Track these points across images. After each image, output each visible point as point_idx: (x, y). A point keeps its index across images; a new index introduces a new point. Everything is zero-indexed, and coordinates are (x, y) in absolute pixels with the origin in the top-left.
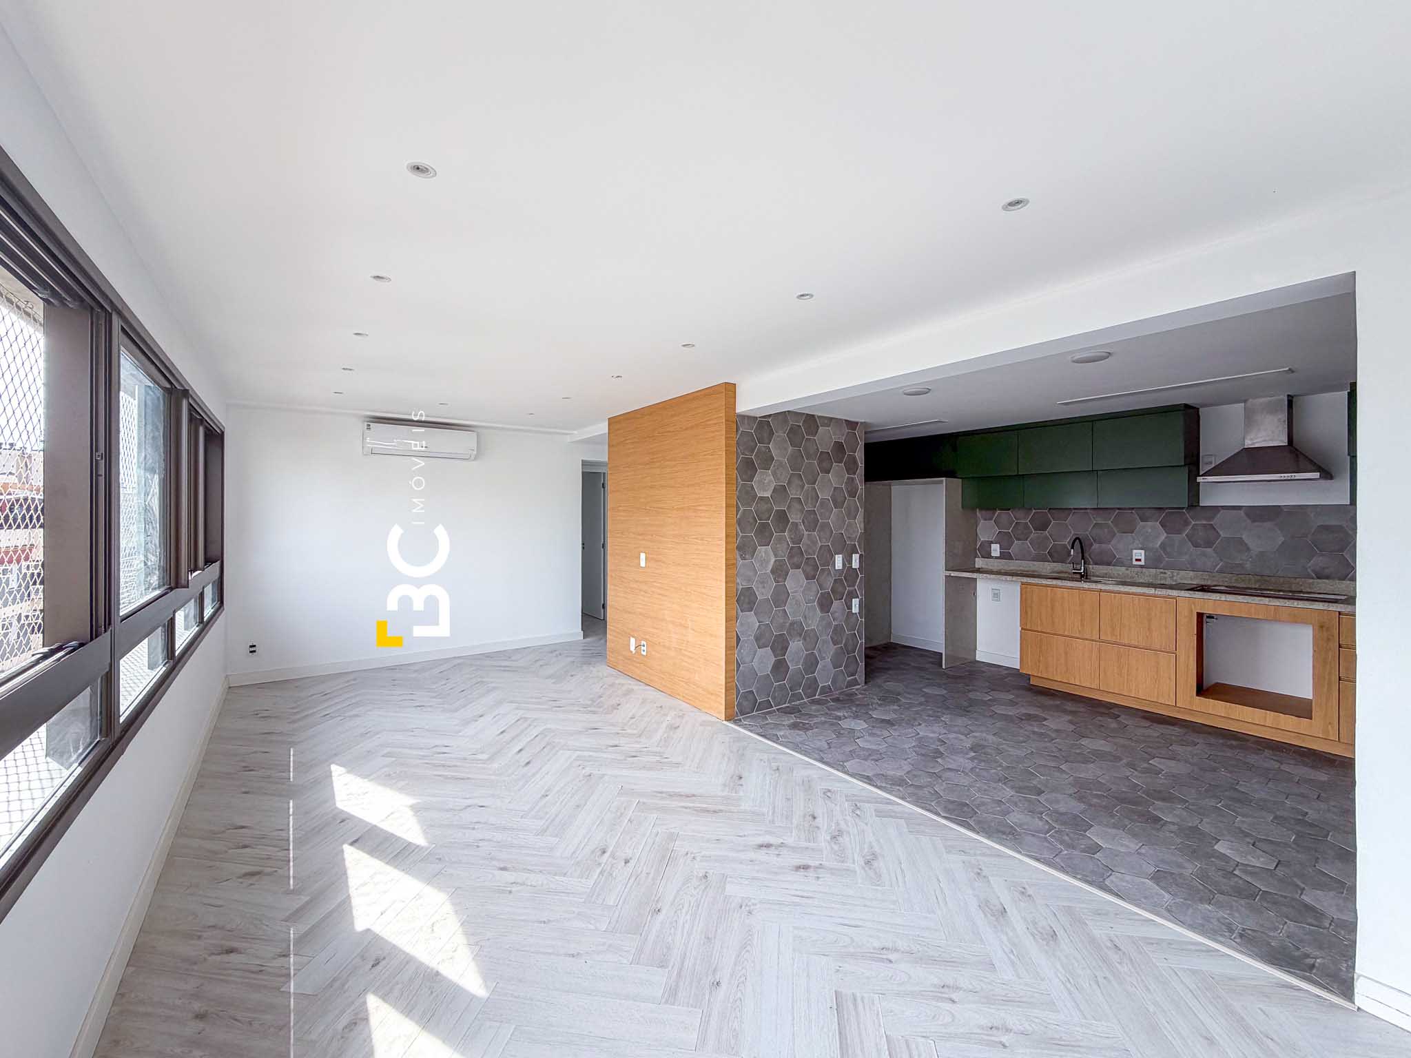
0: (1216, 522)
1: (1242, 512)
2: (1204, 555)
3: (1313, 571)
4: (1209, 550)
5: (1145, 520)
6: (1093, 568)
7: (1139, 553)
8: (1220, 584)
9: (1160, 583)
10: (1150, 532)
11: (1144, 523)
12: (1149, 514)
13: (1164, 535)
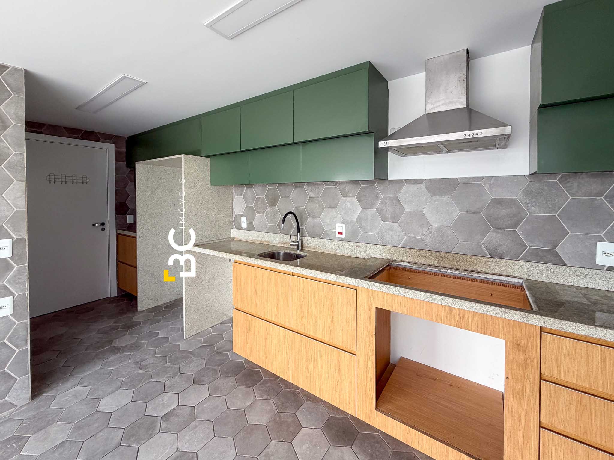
0: (401, 196)
1: (423, 186)
2: (391, 229)
3: (486, 248)
4: (395, 225)
5: (345, 194)
6: (307, 240)
7: (341, 227)
8: (405, 259)
9: (356, 256)
10: (349, 206)
11: (344, 198)
12: (348, 188)
13: (360, 209)
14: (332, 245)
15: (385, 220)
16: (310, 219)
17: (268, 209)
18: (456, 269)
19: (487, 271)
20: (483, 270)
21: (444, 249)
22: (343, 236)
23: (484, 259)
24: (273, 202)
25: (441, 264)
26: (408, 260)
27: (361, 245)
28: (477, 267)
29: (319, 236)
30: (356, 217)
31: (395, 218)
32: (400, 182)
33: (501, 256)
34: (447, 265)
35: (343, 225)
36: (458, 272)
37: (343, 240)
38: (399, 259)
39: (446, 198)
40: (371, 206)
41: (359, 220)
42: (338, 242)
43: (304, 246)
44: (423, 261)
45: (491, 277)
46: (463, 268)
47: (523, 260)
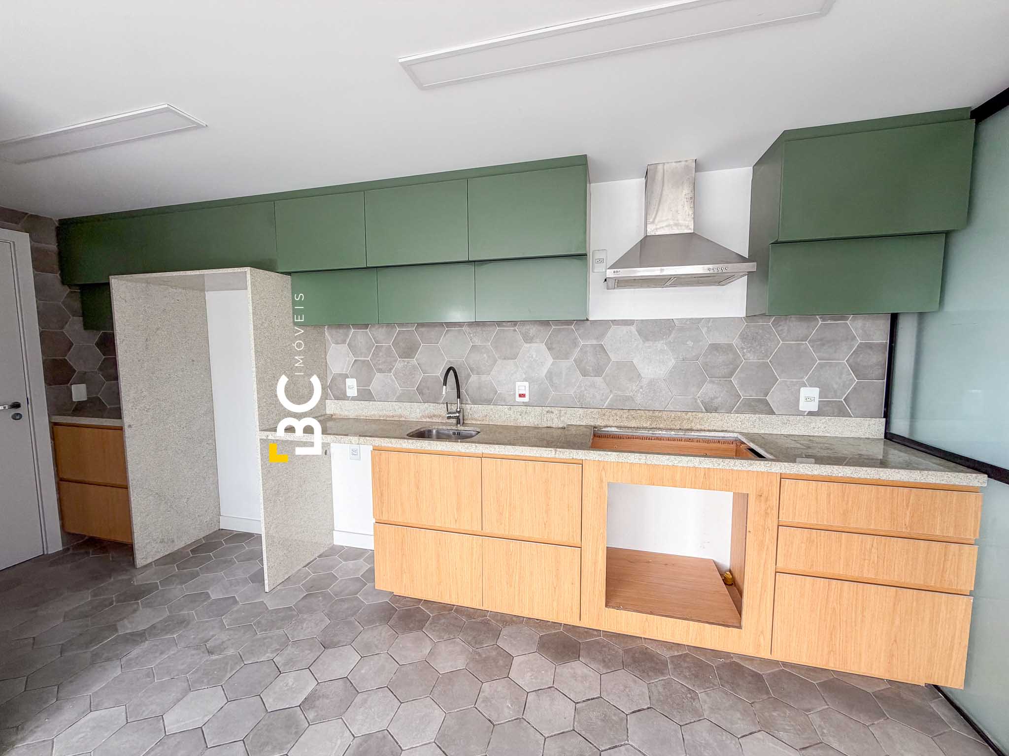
0: (606, 342)
1: (633, 328)
2: (593, 385)
3: (702, 402)
4: (599, 380)
5: (528, 339)
6: (470, 409)
7: (523, 387)
8: (611, 423)
9: (546, 426)
10: (534, 356)
11: (528, 345)
12: (533, 330)
13: (550, 360)
14: (511, 412)
15: (585, 374)
16: (474, 378)
17: (399, 364)
18: (671, 429)
19: (703, 428)
20: (699, 427)
21: (657, 406)
22: (526, 399)
23: (700, 415)
24: (409, 352)
25: (654, 426)
26: (615, 424)
27: (553, 409)
28: (693, 424)
29: (489, 402)
30: (545, 371)
31: (598, 372)
32: (605, 325)
33: (716, 410)
34: (662, 426)
35: (527, 384)
36: (673, 433)
37: (526, 405)
38: (603, 424)
39: (660, 345)
40: (566, 356)
41: (550, 375)
42: (520, 409)
43: (466, 417)
44: (633, 424)
45: (707, 434)
46: (678, 427)
47: (737, 412)
